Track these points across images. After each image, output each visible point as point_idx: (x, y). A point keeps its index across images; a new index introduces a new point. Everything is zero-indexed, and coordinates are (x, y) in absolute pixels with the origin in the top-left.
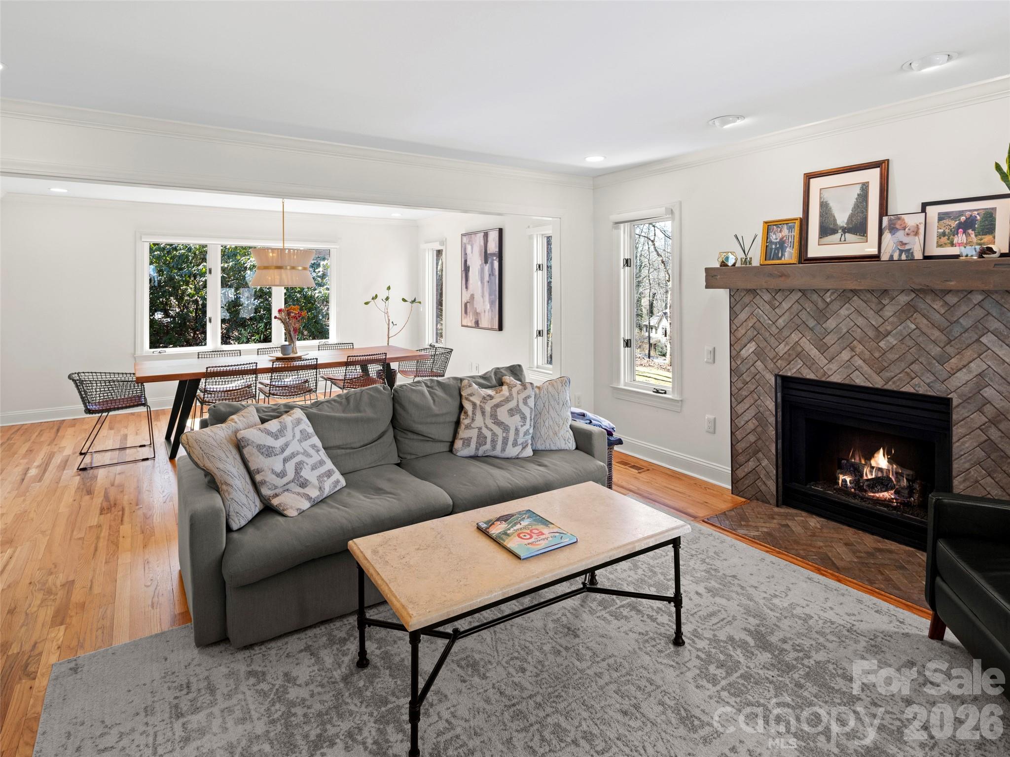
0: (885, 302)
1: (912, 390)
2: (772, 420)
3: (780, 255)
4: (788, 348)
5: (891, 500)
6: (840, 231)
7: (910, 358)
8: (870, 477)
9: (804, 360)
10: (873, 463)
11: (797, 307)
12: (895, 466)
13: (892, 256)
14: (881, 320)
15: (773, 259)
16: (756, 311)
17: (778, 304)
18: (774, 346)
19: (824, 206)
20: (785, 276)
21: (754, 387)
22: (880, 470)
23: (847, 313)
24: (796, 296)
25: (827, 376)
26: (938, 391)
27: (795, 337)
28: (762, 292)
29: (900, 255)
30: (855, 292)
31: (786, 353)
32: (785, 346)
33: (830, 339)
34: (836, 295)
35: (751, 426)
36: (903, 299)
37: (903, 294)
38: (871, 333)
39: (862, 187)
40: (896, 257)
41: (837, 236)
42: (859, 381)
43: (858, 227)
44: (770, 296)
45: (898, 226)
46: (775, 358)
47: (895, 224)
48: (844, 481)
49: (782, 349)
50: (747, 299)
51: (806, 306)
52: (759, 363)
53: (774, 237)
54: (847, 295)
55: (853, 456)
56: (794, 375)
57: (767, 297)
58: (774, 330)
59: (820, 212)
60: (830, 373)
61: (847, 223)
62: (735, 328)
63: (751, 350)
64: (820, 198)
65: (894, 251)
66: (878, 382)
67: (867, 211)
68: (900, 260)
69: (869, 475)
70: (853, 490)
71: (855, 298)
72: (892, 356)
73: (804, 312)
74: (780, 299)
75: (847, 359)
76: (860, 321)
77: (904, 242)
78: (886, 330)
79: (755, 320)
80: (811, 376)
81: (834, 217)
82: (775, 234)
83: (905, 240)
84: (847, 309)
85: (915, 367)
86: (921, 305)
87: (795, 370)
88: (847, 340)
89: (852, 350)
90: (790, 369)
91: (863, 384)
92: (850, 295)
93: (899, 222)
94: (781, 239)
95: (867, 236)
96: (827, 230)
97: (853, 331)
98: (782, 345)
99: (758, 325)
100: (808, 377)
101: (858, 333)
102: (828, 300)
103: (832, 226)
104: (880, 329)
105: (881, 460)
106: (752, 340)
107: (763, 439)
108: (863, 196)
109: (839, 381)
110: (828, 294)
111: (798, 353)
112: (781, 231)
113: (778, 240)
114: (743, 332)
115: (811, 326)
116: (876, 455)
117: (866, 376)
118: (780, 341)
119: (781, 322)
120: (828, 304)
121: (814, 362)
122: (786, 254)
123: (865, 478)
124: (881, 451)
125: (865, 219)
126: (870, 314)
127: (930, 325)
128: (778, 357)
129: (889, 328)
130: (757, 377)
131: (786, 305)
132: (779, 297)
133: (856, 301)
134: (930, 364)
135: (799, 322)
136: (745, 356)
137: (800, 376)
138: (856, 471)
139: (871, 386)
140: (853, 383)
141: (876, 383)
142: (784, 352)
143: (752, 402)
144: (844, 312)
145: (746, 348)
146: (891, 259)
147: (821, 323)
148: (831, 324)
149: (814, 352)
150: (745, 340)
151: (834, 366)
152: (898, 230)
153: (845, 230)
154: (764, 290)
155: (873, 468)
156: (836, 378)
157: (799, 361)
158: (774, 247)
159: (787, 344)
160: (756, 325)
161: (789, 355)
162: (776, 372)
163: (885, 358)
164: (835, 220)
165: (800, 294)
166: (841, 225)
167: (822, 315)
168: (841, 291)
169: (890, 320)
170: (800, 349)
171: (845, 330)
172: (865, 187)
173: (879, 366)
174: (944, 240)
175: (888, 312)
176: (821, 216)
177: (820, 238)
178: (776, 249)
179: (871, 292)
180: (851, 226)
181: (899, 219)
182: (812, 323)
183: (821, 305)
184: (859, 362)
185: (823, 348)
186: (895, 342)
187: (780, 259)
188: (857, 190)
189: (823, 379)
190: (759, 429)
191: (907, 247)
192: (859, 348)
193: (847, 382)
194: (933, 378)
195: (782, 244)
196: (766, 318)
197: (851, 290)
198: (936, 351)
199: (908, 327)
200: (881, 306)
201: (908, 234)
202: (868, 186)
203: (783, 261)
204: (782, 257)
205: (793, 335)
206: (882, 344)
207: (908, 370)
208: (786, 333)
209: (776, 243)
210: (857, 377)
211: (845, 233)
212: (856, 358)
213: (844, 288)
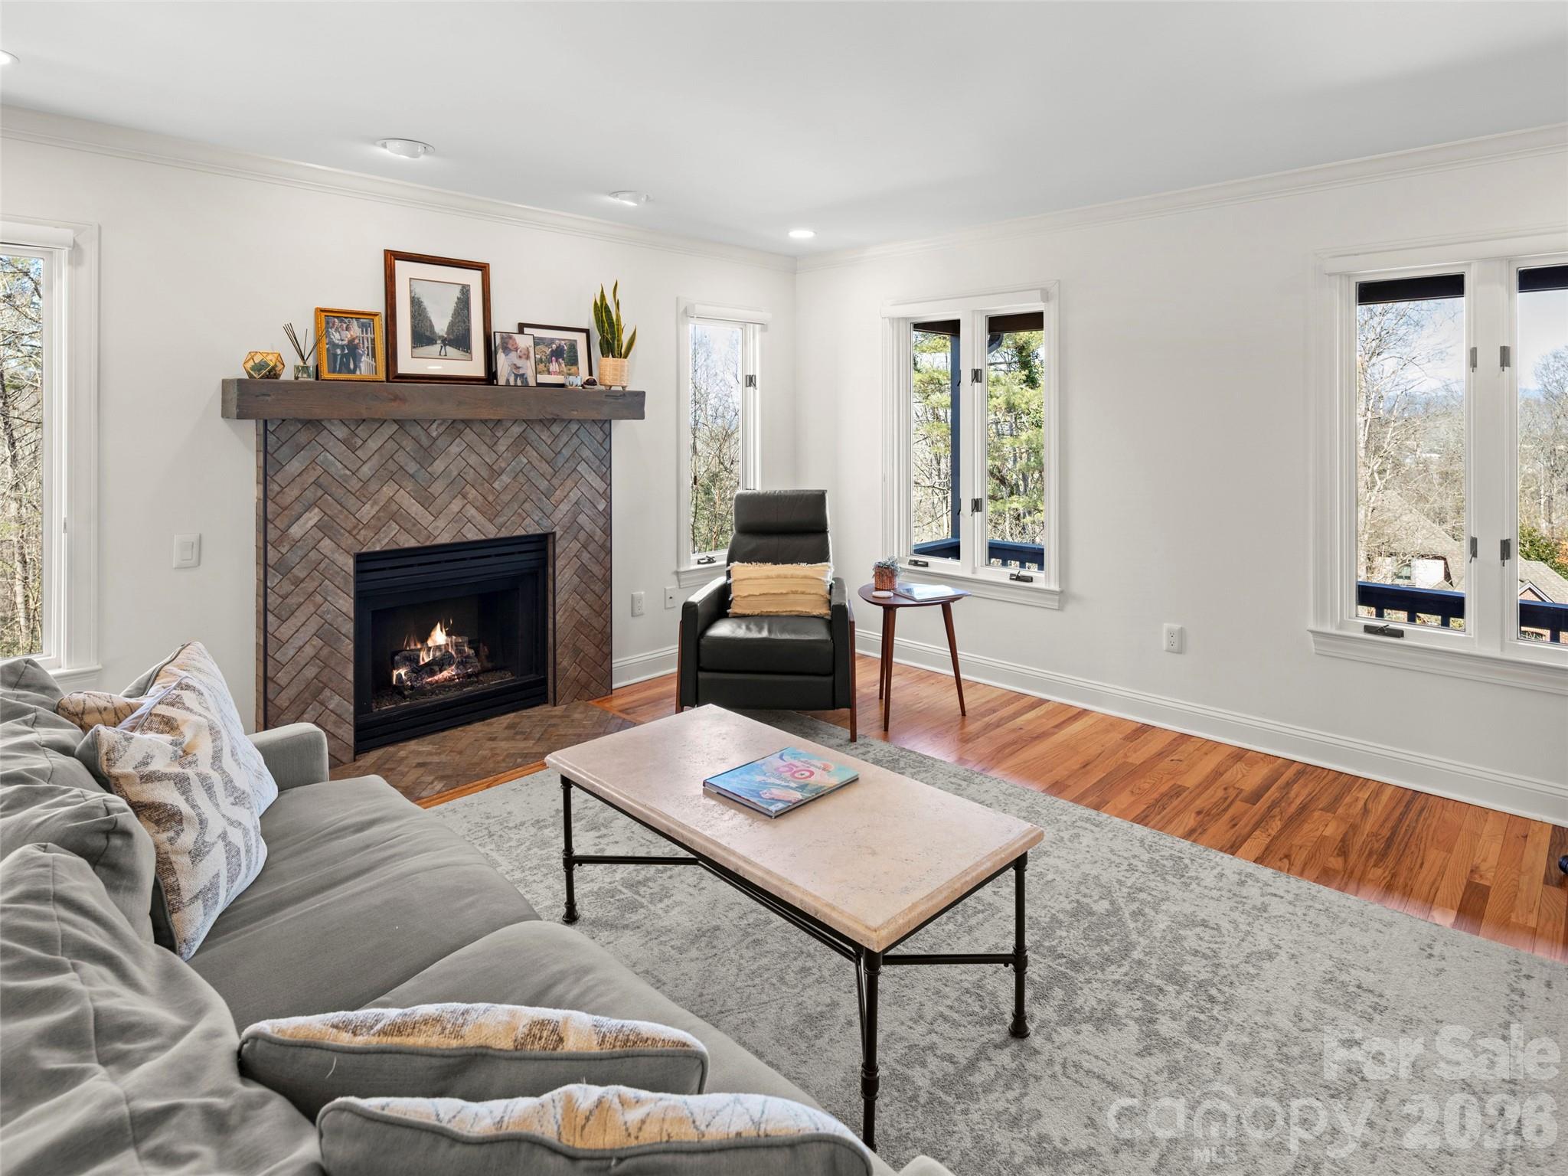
0: (499, 434)
1: (523, 533)
2: (349, 628)
3: (352, 366)
4: (377, 508)
5: (451, 679)
6: (439, 342)
7: (522, 496)
8: (427, 660)
9: (401, 523)
10: (430, 643)
11: (391, 445)
12: (454, 637)
13: (508, 381)
14: (495, 456)
15: (340, 372)
16: (321, 458)
17: (361, 442)
18: (353, 510)
19: (416, 304)
20: (400, 399)
21: (316, 584)
22: (438, 648)
23: (458, 450)
24: (390, 429)
25: (432, 537)
26: (546, 527)
27: (388, 490)
28: (333, 424)
29: (516, 380)
30: (467, 423)
31: (373, 516)
32: (372, 506)
33: (437, 488)
34: (443, 428)
35: (309, 651)
36: (516, 430)
37: (516, 424)
38: (485, 473)
39: (462, 290)
40: (512, 383)
41: (437, 348)
42: (472, 535)
43: (459, 340)
44: (346, 429)
45: (510, 346)
46: (355, 527)
47: (507, 344)
48: (399, 676)
49: (368, 511)
50: (303, 437)
51: (404, 443)
52: (327, 542)
53: (337, 336)
54: (457, 426)
55: (408, 644)
56: (387, 548)
57: (341, 432)
58: (354, 484)
59: (412, 312)
60: (436, 533)
61: (447, 333)
62: (276, 488)
63: (311, 523)
64: (411, 292)
65: (509, 375)
66: (492, 532)
67: (469, 321)
68: (516, 386)
69: (425, 658)
70: (409, 683)
71: (468, 430)
72: (506, 498)
73: (401, 453)
74: (365, 436)
75: (458, 510)
76: (473, 459)
77: (518, 365)
78: (500, 467)
79: (319, 471)
80: (411, 543)
81: (430, 321)
82: (337, 330)
83: (519, 363)
84: (457, 446)
85: (527, 506)
86: (532, 436)
87: (387, 540)
88: (458, 485)
89: (464, 497)
90: (379, 541)
91: (476, 538)
92: (461, 426)
93: (511, 341)
94: (351, 341)
95: (471, 353)
96: (422, 337)
97: (465, 473)
98: (367, 506)
99: (325, 480)
100: (406, 546)
101: (470, 475)
102: (434, 434)
103: (428, 334)
104: (494, 467)
105: (439, 637)
106: (314, 504)
107: (332, 665)
108: (464, 302)
109: (448, 541)
110: (434, 426)
111: (393, 514)
112: (347, 329)
113: (345, 342)
114: (296, 492)
115: (411, 472)
116: (433, 633)
117: (479, 527)
118: (364, 500)
119: (366, 471)
120: (435, 440)
121: (416, 523)
122: (363, 366)
123: (422, 663)
124: (439, 625)
125: (468, 331)
126: (484, 449)
127: (539, 457)
128: (361, 526)
129: (503, 465)
130: (323, 565)
131: (373, 444)
132: (362, 432)
133: (469, 435)
134: (540, 499)
135: (392, 467)
136: (298, 536)
137: (395, 547)
138: (412, 660)
139: (484, 537)
140: (465, 540)
141: (489, 533)
142: (371, 515)
143: (313, 609)
144: (454, 449)
145: (302, 520)
146: (508, 384)
147: (426, 466)
148: (438, 466)
149: (415, 509)
150: (298, 508)
151: (441, 523)
152: (510, 350)
153: (446, 342)
154: (336, 422)
155: (429, 649)
156: (445, 538)
157: (394, 525)
158: (339, 352)
159: (375, 503)
160: (321, 480)
161: (379, 519)
162: (358, 549)
163: (499, 501)
164: (432, 326)
165: (395, 427)
166: (441, 334)
167: (426, 454)
168: (450, 422)
169: (505, 455)
170: (394, 507)
171: (455, 473)
172: (465, 290)
173: (490, 511)
174: (541, 367)
175: (501, 447)
176: (413, 317)
177: (413, 347)
178: (343, 355)
179: (484, 422)
180: (451, 337)
181: (511, 338)
182: (412, 467)
183: (425, 442)
184: (471, 511)
185: (426, 500)
186: (509, 481)
187: (354, 372)
188: (456, 293)
189: (428, 543)
190: (326, 651)
191: (521, 372)
192: (472, 493)
193: (457, 540)
194: (541, 515)
195: (352, 348)
196: (340, 466)
197: (463, 421)
198: (543, 485)
199: (521, 462)
200: (495, 439)
201: (520, 357)
202: (468, 291)
203: (357, 376)
204: (356, 367)
205: (385, 488)
206: (496, 485)
207: (520, 511)
208: (373, 487)
209: (342, 347)
210: (470, 530)
211: (445, 345)
212: (468, 505)
213: (455, 418)
